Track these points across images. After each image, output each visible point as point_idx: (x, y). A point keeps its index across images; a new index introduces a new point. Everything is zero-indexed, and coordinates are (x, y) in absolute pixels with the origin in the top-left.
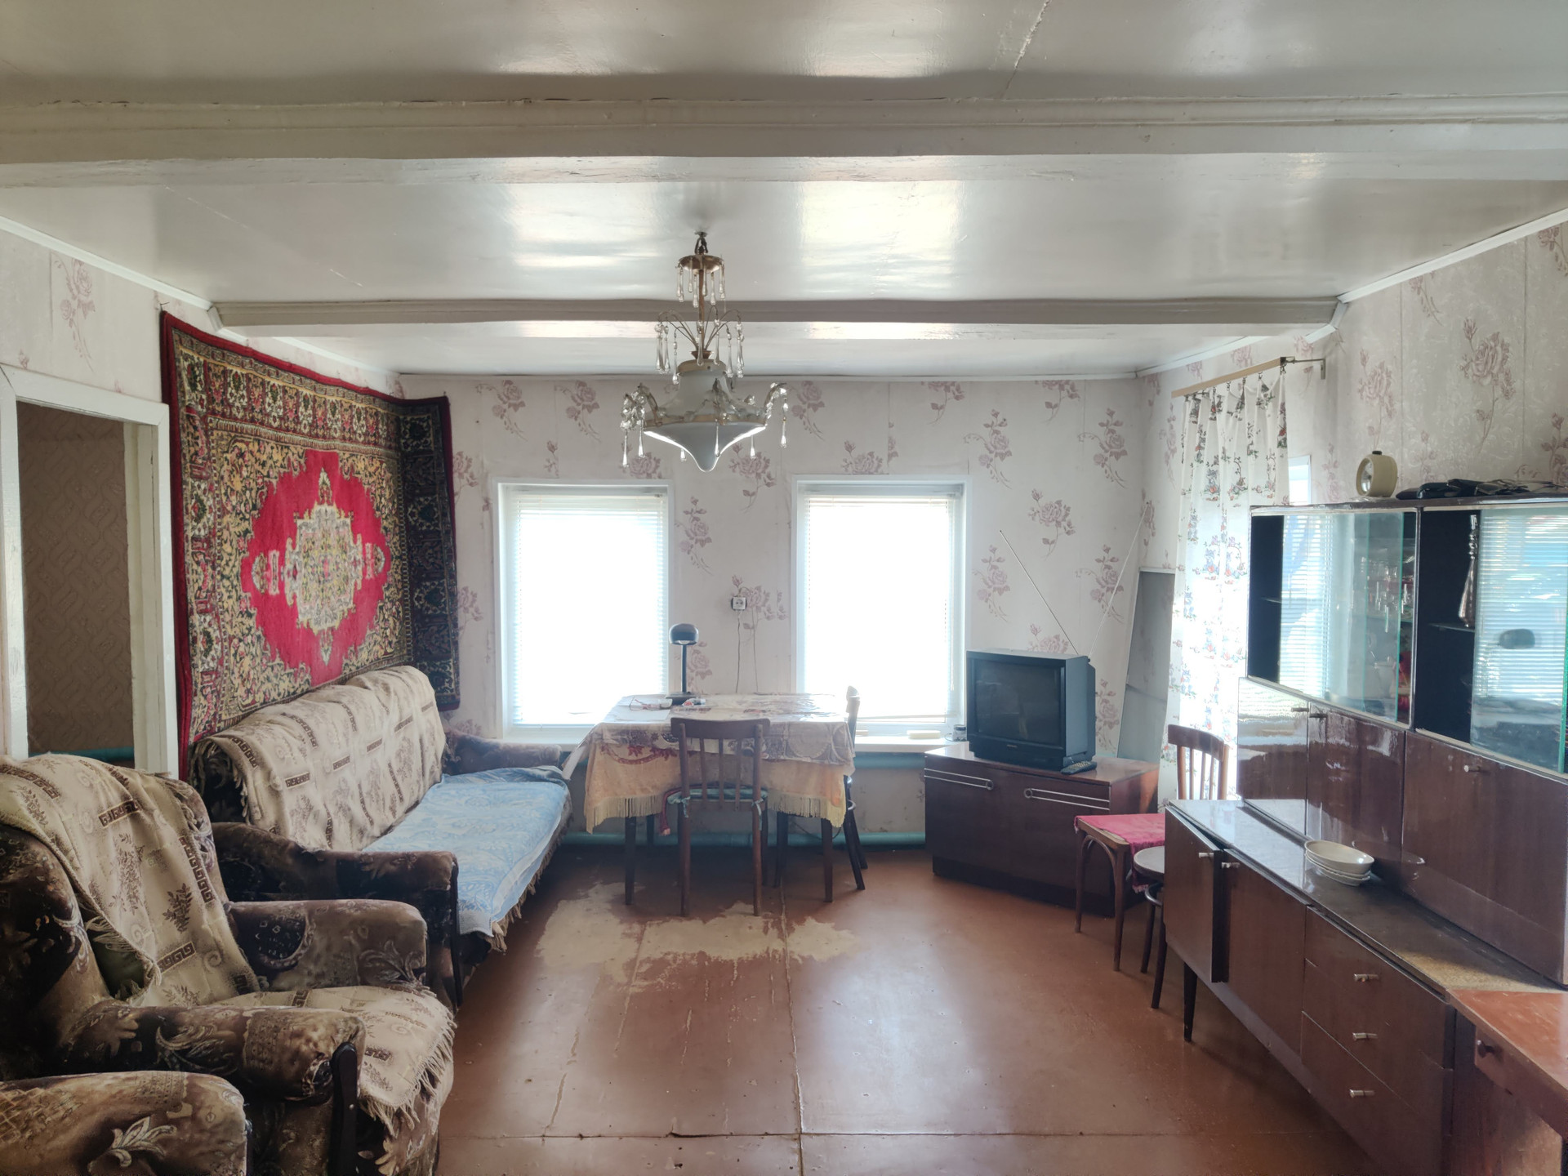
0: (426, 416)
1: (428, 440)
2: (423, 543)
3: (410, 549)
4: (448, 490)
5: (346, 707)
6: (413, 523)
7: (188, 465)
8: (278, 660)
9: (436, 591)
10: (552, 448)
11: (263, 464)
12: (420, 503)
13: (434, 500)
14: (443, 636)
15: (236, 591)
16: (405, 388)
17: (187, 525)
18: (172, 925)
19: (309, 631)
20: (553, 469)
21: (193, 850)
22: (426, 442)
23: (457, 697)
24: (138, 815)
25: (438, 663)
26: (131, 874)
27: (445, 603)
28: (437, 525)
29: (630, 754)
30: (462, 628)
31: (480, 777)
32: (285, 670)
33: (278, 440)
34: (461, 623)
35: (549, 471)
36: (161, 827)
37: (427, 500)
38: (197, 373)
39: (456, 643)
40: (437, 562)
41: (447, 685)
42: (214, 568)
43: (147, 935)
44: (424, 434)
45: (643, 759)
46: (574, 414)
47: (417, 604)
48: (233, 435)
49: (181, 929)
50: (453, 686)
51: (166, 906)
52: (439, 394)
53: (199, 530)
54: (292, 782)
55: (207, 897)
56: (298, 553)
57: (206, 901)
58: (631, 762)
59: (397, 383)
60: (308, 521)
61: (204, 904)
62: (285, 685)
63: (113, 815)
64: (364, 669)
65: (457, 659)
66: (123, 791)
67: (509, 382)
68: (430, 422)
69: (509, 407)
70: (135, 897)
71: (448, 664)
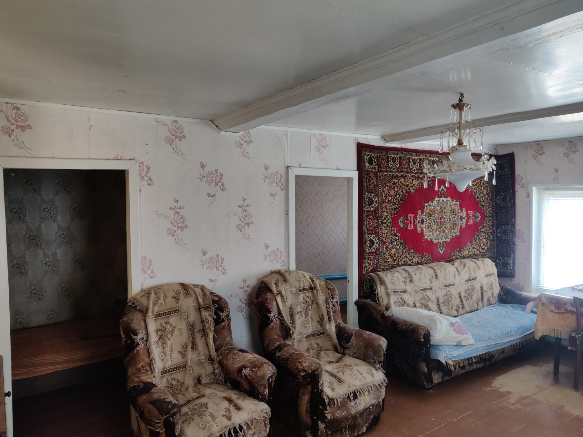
0: (505, 161)
1: (506, 170)
2: (502, 211)
3: (497, 213)
4: (512, 190)
5: (435, 270)
6: (499, 203)
7: (366, 189)
8: (412, 251)
9: (506, 230)
10: (556, 171)
11: (407, 186)
12: (502, 195)
13: (507, 194)
14: (508, 248)
15: (390, 228)
16: (498, 151)
17: (365, 207)
18: (319, 325)
19: (431, 241)
20: (557, 180)
21: (329, 305)
22: (505, 171)
23: (513, 273)
24: (313, 291)
25: (506, 259)
26: (307, 308)
27: (509, 235)
28: (507, 204)
29: (556, 309)
30: (517, 246)
31: (512, 306)
32: (416, 254)
33: (415, 177)
34: (517, 243)
35: (555, 181)
36: (319, 296)
37: (504, 194)
38: (374, 159)
39: (514, 252)
40: (507, 218)
41: (509, 268)
42: (378, 220)
43: (309, 325)
44: (504, 168)
45: (561, 313)
46: (567, 155)
47: (499, 234)
48: (391, 177)
49: (321, 327)
50: (511, 268)
51: (318, 319)
52: (511, 152)
53: (370, 208)
54: (396, 292)
55: (330, 319)
56: (425, 215)
57: (329, 320)
58: (556, 313)
59: (495, 149)
60: (431, 204)
61: (328, 321)
62: (415, 260)
63: (304, 290)
64: (465, 257)
65: (514, 258)
66: (311, 284)
67: (539, 144)
68: (507, 163)
69: (538, 155)
70: (307, 314)
71: (510, 259)
